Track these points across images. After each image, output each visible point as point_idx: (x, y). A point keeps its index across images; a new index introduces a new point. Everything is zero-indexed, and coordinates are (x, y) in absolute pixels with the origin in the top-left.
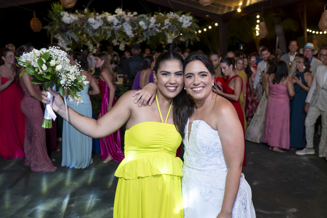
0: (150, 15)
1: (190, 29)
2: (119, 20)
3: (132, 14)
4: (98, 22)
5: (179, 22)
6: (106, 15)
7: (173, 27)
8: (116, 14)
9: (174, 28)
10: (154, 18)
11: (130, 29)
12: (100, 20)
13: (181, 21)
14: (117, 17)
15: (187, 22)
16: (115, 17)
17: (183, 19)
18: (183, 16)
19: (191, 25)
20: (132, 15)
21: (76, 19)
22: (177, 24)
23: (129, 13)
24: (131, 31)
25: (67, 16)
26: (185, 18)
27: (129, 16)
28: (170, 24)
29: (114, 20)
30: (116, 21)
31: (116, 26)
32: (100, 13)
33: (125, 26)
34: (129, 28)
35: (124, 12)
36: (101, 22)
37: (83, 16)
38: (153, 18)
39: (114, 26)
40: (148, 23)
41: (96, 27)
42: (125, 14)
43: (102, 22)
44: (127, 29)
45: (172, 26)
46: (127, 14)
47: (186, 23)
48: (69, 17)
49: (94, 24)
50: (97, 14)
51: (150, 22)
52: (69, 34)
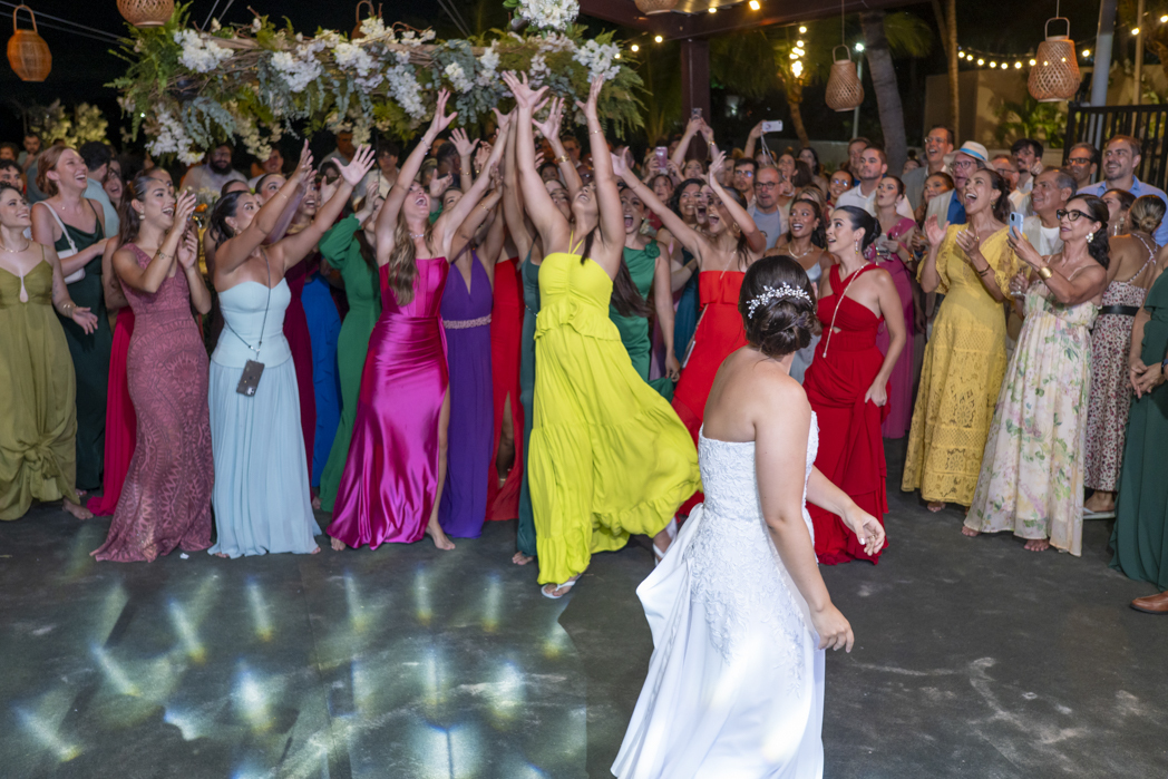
0: (481, 41)
1: (615, 88)
2: (375, 56)
3: (417, 36)
4: (303, 67)
5: (577, 63)
6: (328, 39)
7: (557, 82)
8: (362, 36)
9: (560, 86)
10: (494, 52)
11: (415, 90)
12: (312, 57)
13: (583, 61)
14: (367, 48)
15: (605, 63)
16: (361, 46)
17: (591, 54)
18: (591, 43)
19: (617, 75)
20: (417, 42)
21: (228, 56)
22: (571, 73)
23: (408, 35)
24: (418, 99)
25: (194, 46)
26: (598, 51)
27: (409, 45)
28: (548, 71)
29: (357, 60)
30: (365, 63)
31: (367, 78)
32: (310, 34)
33: (395, 81)
34: (412, 87)
35: (389, 29)
36: (314, 65)
37: (248, 42)
38: (488, 51)
39: (358, 81)
40: (475, 70)
41: (297, 84)
42: (393, 37)
43: (317, 65)
44: (402, 89)
45: (553, 78)
46: (399, 36)
47: (601, 69)
48: (203, 48)
49: (292, 74)
50: (299, 36)
51: (482, 67)
52: (203, 108)
